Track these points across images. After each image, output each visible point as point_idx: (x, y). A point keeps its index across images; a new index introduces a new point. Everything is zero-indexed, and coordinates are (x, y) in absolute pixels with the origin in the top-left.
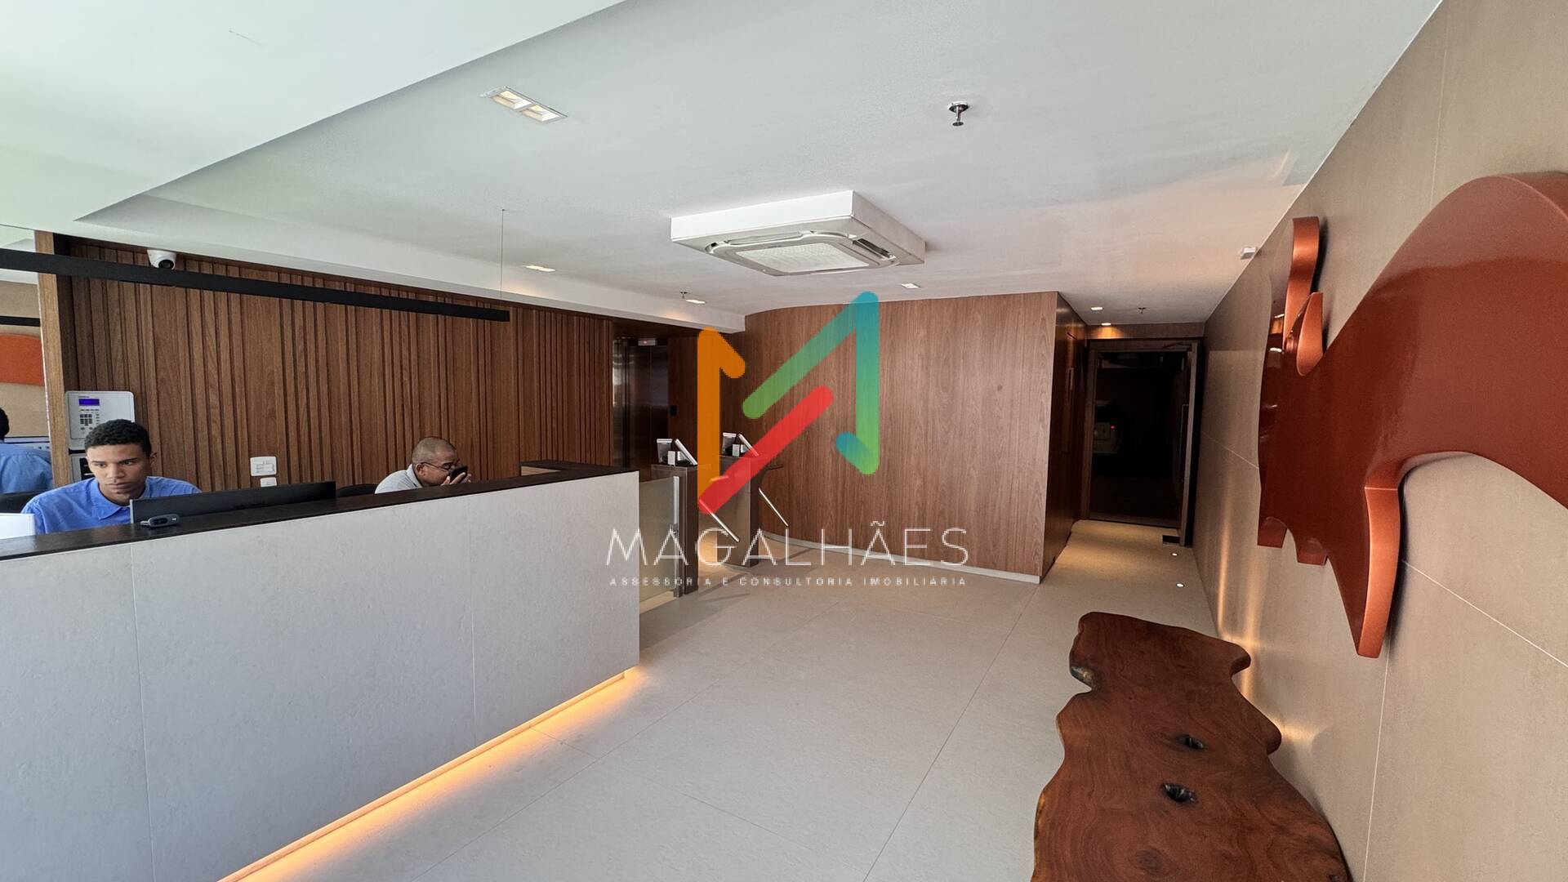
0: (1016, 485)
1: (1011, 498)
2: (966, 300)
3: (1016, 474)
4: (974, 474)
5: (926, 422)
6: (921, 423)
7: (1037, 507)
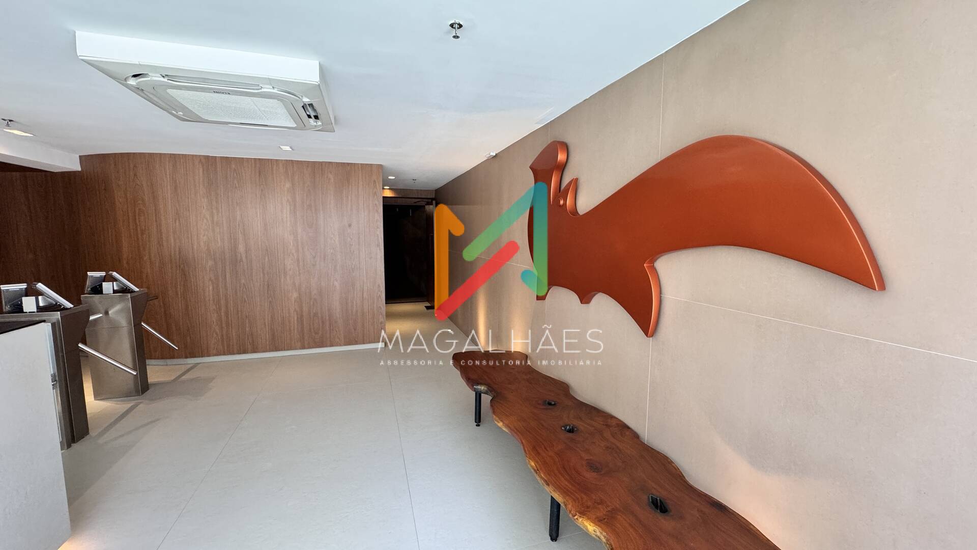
0: (365, 288)
1: (363, 298)
2: (321, 163)
3: (365, 281)
4: (336, 283)
5: (297, 251)
6: (294, 251)
7: (380, 299)
